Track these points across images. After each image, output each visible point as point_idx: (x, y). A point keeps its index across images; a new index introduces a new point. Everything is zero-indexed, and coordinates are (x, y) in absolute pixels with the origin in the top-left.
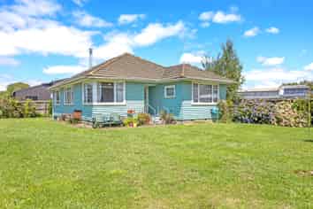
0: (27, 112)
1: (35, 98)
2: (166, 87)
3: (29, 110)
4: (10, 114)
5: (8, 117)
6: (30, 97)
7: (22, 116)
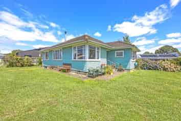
0: (26, 63)
1: (30, 56)
2: (116, 52)
3: (27, 62)
4: (15, 65)
5: (13, 66)
6: (28, 56)
7: (22, 66)
